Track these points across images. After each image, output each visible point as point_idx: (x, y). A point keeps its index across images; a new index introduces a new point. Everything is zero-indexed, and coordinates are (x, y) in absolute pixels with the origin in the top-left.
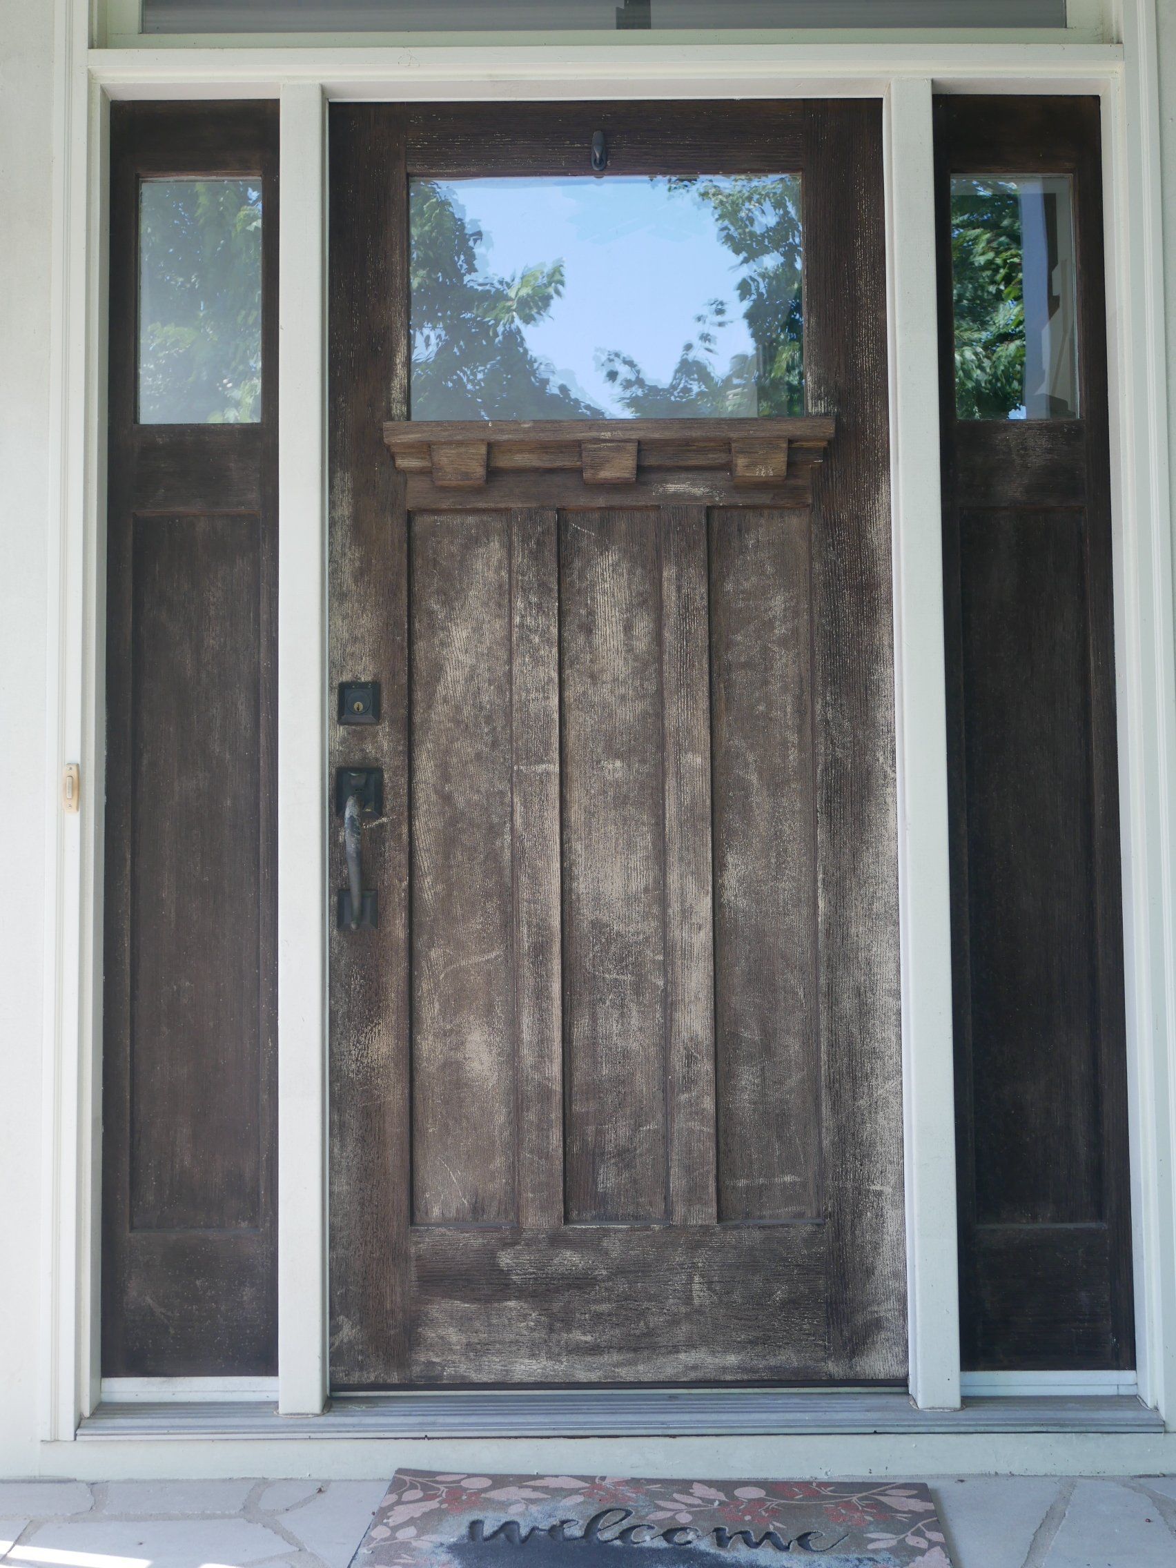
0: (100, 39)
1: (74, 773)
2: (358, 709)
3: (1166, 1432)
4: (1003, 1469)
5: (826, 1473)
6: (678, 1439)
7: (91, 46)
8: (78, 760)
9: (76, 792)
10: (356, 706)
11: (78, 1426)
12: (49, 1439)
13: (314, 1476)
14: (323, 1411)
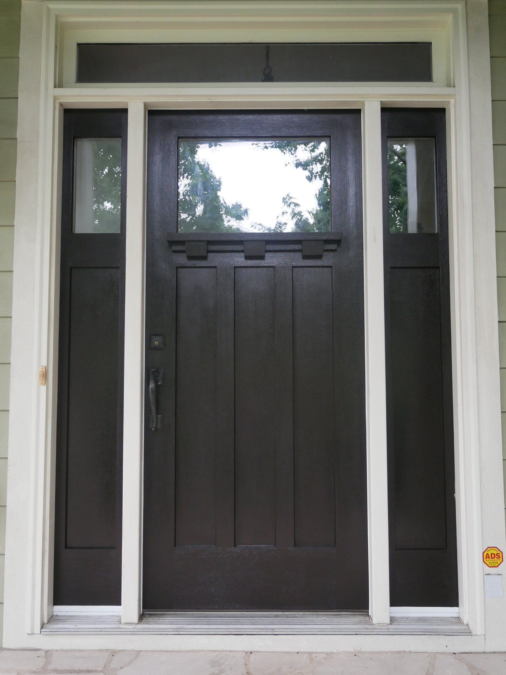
0: (59, 84)
1: (44, 370)
2: (156, 344)
3: (472, 635)
4: (407, 649)
5: (337, 650)
6: (278, 636)
7: (55, 87)
8: (46, 365)
9: (44, 378)
10: (155, 343)
11: (42, 628)
12: (30, 633)
13: (134, 649)
14: (138, 622)
